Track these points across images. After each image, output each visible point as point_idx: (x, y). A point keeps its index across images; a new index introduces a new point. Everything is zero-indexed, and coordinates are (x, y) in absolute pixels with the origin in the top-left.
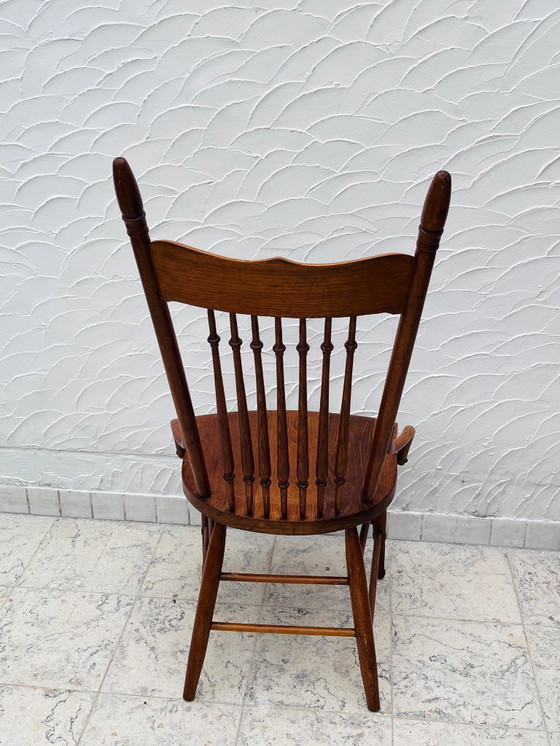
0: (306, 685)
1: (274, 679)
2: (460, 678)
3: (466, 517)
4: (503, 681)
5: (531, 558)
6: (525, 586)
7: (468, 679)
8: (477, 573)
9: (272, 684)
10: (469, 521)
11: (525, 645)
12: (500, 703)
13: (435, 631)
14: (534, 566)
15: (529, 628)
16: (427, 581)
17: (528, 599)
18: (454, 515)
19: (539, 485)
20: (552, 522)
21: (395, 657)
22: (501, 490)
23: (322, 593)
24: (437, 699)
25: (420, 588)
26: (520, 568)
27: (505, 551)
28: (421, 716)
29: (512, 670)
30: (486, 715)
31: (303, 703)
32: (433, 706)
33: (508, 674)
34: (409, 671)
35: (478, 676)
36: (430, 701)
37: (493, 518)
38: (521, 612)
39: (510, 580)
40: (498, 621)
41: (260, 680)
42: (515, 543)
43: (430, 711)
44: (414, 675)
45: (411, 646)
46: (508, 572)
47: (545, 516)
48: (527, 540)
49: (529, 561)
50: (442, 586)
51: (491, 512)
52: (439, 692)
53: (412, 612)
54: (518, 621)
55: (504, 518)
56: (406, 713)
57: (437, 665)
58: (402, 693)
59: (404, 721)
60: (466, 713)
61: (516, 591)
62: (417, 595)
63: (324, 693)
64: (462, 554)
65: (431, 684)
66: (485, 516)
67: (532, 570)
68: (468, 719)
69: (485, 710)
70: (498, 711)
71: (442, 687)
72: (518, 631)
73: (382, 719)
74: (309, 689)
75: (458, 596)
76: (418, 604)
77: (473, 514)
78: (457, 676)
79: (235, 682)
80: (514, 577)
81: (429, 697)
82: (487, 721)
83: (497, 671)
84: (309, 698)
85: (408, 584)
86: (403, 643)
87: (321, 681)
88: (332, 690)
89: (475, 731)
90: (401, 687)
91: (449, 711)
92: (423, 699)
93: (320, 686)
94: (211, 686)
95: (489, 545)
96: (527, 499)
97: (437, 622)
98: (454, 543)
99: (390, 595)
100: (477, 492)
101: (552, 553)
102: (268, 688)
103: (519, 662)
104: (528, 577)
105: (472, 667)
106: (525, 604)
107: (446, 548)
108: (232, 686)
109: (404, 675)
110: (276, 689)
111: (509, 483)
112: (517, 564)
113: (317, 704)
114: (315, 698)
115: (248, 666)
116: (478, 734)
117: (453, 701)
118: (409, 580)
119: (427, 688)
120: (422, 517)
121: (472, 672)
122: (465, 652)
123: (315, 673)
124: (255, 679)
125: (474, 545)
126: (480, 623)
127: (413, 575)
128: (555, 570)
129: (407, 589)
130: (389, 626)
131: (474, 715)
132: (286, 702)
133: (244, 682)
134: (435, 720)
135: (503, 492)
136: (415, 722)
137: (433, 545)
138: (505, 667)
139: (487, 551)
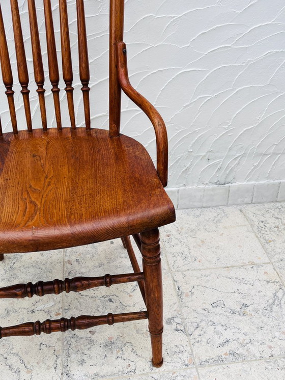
0: (115, 352)
1: (86, 352)
2: (240, 318)
3: (211, 186)
4: (273, 314)
5: (259, 210)
6: (263, 232)
7: (247, 318)
8: (225, 227)
9: (85, 357)
10: (213, 190)
11: (278, 280)
12: (277, 334)
13: (208, 281)
14: (263, 215)
15: (277, 264)
16: (190, 239)
17: (268, 242)
18: (202, 186)
19: (265, 155)
20: (273, 181)
21: (184, 310)
22: (237, 162)
23: (112, 264)
24: (228, 341)
25: (187, 246)
26: (254, 218)
27: (239, 207)
28: (220, 360)
29: (277, 302)
30: (271, 347)
31: (116, 371)
32: (226, 349)
33: (274, 306)
34: (198, 321)
35: (253, 314)
36: (222, 345)
37: (230, 184)
38: (267, 253)
39: (250, 229)
40: (253, 263)
41: (73, 356)
42: (246, 200)
43: (226, 354)
44: (203, 324)
45: (194, 297)
46: (247, 223)
47: (268, 178)
48: (255, 197)
49: (259, 213)
50: (203, 242)
51: (228, 180)
52: (227, 335)
53: (186, 268)
54: (267, 260)
55: (238, 183)
56: (206, 361)
57: (219, 310)
58: (198, 342)
59: (207, 369)
60: (255, 349)
61: (257, 237)
62: (187, 252)
63: (133, 357)
64: (210, 214)
65: (219, 328)
66: (225, 184)
67: (263, 219)
68: (258, 355)
69: (268, 343)
70: (279, 342)
71: (228, 330)
72: (269, 268)
73: (188, 371)
74: (119, 355)
75: (217, 248)
76: (189, 260)
77: (216, 183)
78: (236, 316)
79: (51, 363)
80: (252, 226)
81: (221, 341)
82: (273, 353)
83: (266, 306)
84: (120, 365)
85: (177, 244)
86: (187, 295)
87: (128, 344)
88: (139, 353)
89: (267, 365)
90: (196, 336)
91: (241, 351)
92: (217, 344)
93: (128, 349)
94: (28, 372)
95: (227, 205)
96: (256, 167)
97: (208, 272)
98: (202, 207)
99: (166, 256)
100: (219, 167)
101: (272, 204)
102: (82, 362)
103: (280, 294)
104: (262, 225)
105: (246, 306)
106: (267, 246)
107: (197, 212)
108: (48, 368)
109: (195, 325)
110: (89, 362)
111: (243, 156)
112: (251, 215)
113: (129, 369)
114: (126, 363)
115: (60, 343)
116: (270, 368)
117: (241, 341)
118: (177, 241)
119: (217, 333)
120: (178, 191)
121: (248, 310)
122: (236, 294)
123: (121, 339)
124: (69, 356)
125: (216, 206)
126: (240, 267)
127: (178, 236)
128: (279, 216)
129: (177, 249)
130: (172, 282)
131: (261, 350)
132: (101, 374)
133: (59, 361)
134: (232, 362)
135: (238, 164)
136: (216, 367)
137: (187, 211)
138: (271, 301)
139: (228, 210)
